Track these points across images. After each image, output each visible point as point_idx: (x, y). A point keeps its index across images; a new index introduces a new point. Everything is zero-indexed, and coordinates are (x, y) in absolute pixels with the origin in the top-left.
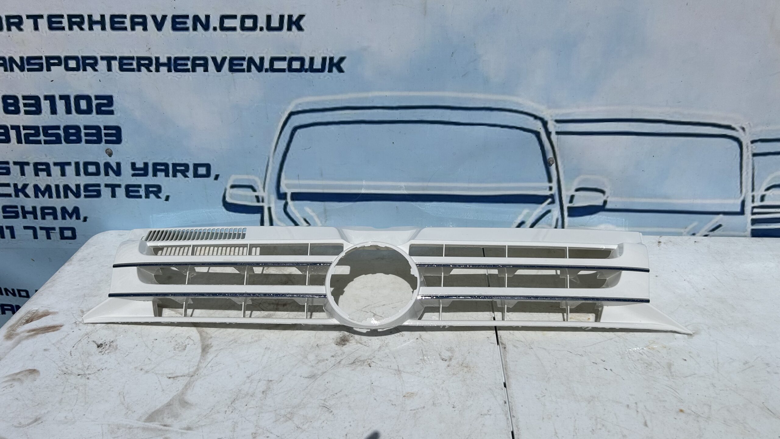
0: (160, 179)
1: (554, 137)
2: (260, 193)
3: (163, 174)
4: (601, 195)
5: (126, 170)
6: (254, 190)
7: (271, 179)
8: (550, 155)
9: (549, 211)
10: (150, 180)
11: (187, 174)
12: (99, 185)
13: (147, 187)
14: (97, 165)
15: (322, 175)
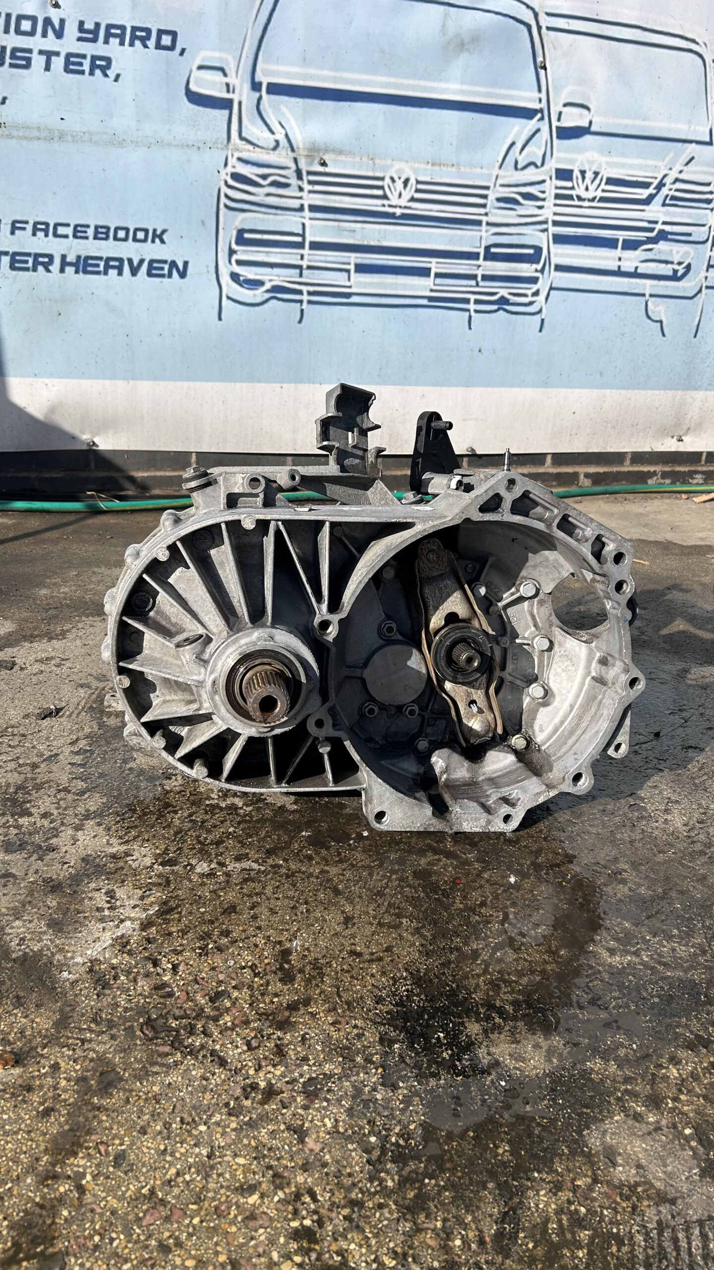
0: (113, 49)
1: (544, 30)
2: (232, 80)
3: (118, 40)
4: (585, 112)
5: (71, 31)
6: (225, 75)
7: (245, 61)
8: (540, 59)
9: (538, 130)
10: (99, 49)
11: (148, 43)
12: (30, 51)
13: (94, 58)
14: (34, 19)
15: (305, 60)
